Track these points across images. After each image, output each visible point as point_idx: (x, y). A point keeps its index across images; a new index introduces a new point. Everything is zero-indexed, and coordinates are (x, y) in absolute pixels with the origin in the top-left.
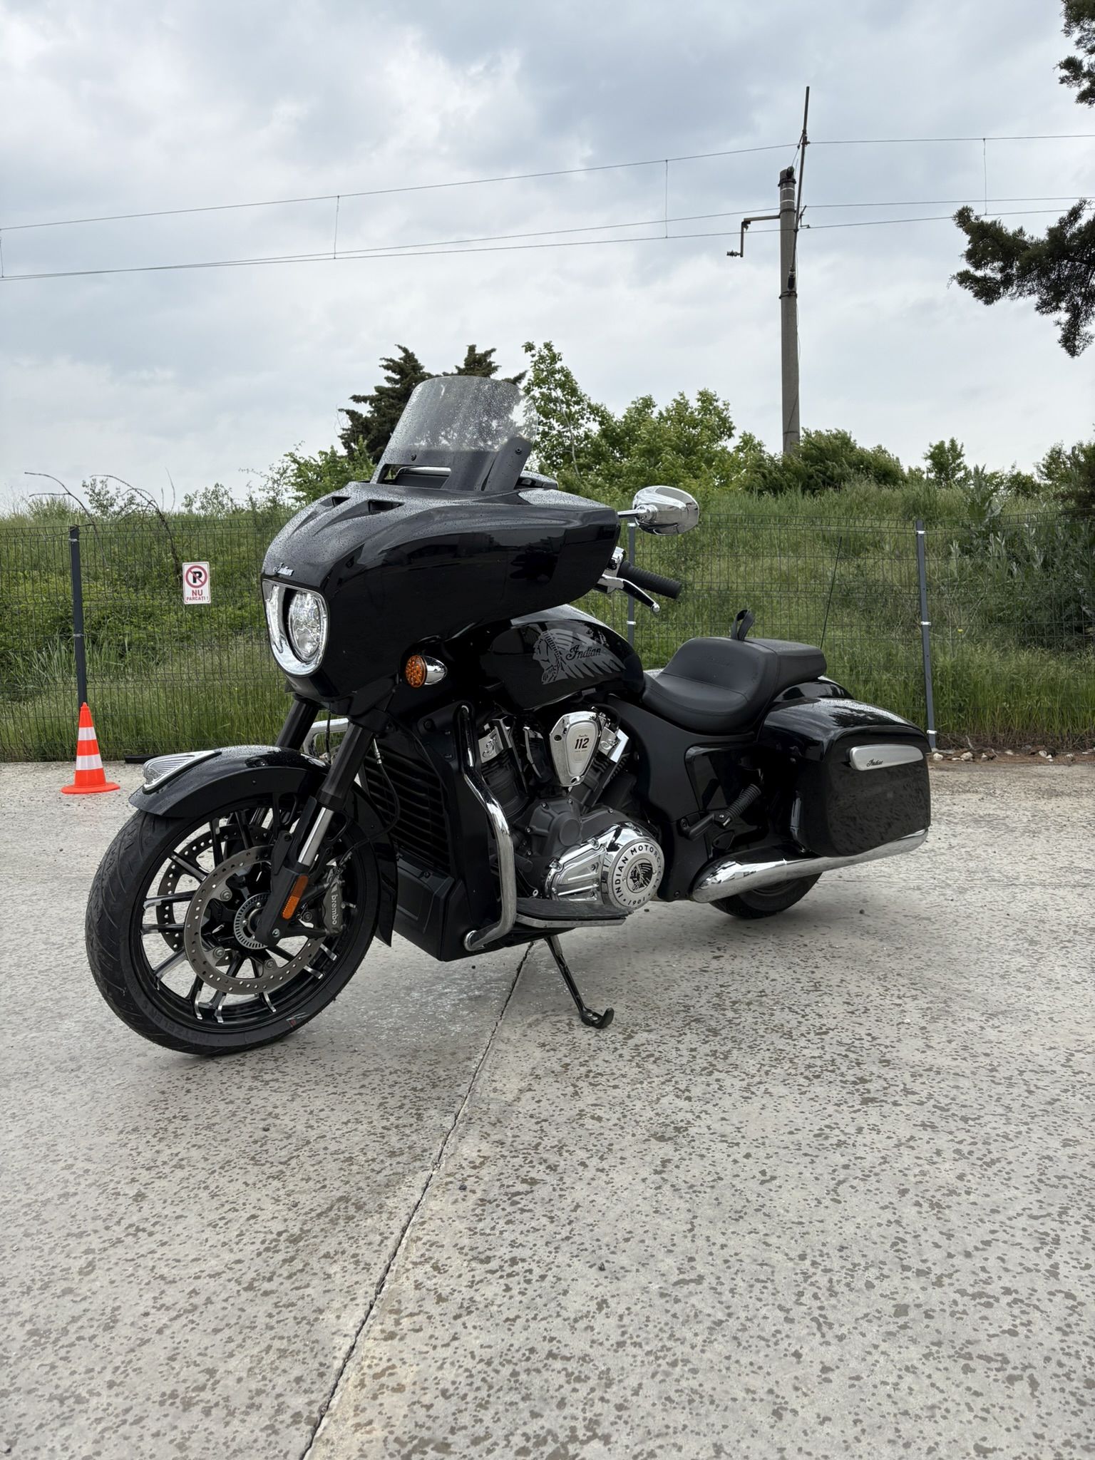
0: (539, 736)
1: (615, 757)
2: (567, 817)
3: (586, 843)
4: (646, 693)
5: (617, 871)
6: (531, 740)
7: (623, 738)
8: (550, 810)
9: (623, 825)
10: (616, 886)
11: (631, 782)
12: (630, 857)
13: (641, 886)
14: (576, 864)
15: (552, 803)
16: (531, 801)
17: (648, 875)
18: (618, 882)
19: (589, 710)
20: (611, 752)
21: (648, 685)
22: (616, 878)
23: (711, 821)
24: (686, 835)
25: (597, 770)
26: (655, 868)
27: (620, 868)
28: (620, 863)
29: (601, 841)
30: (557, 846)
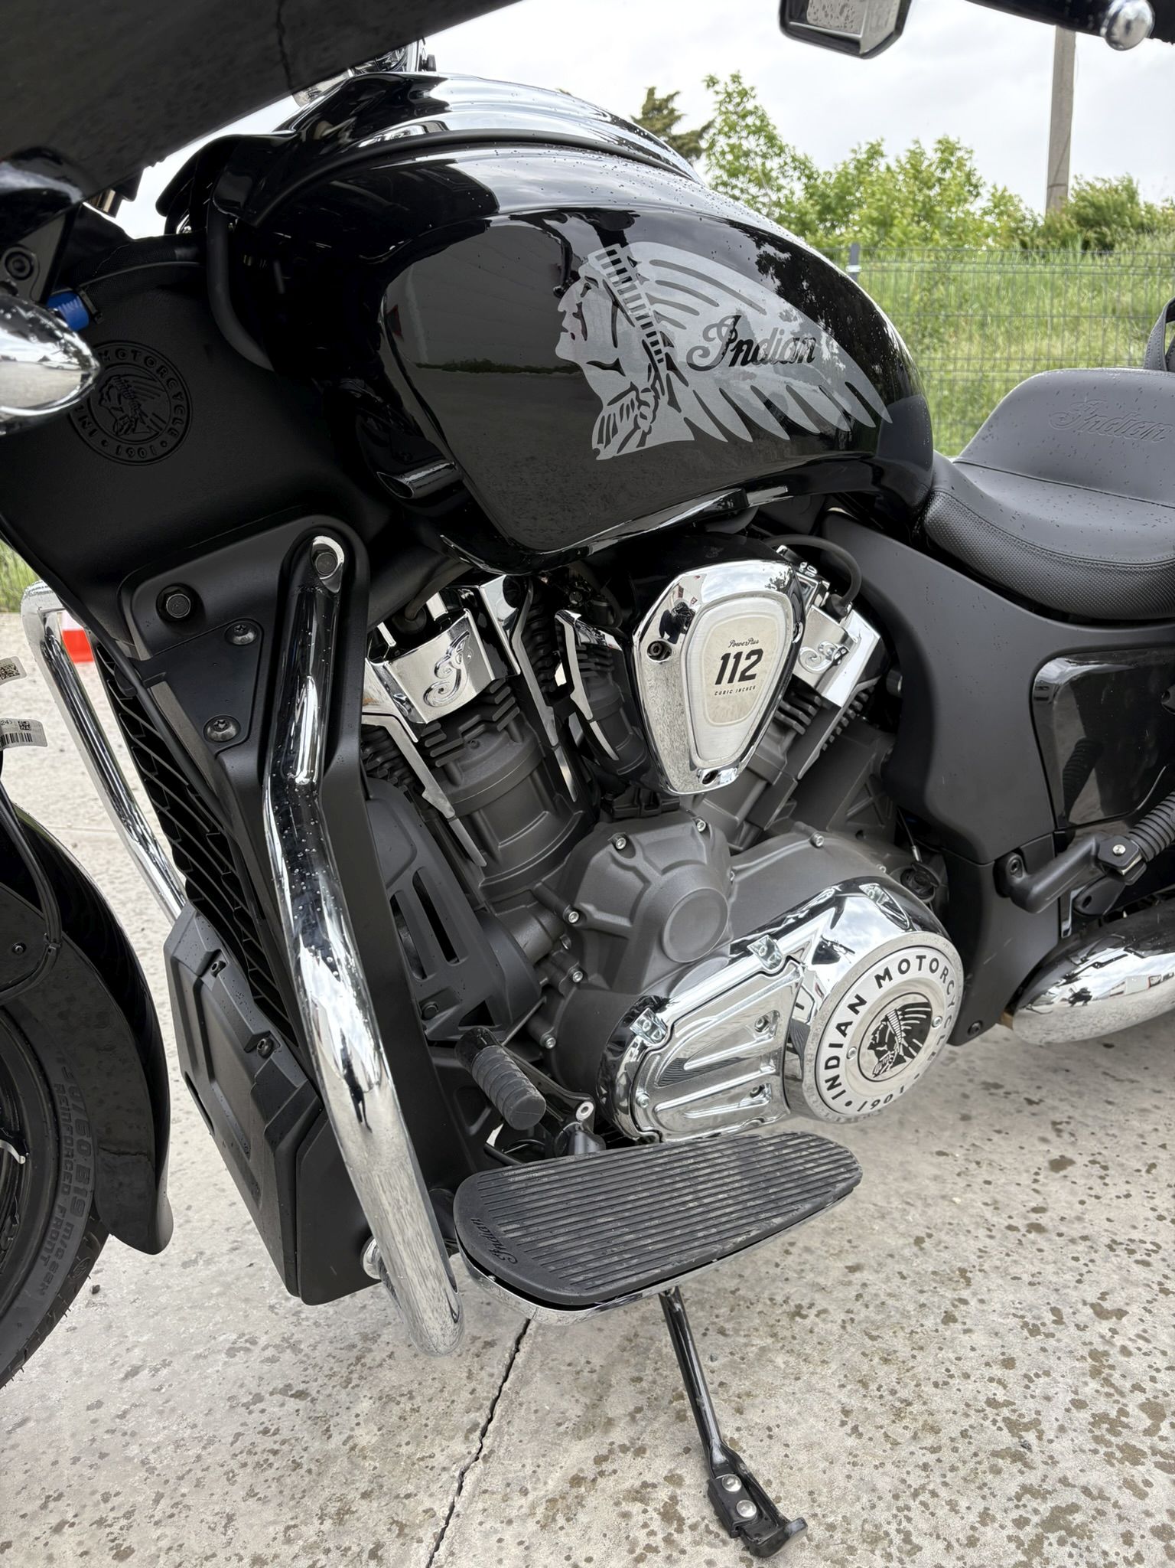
0: (610, 640)
1: (840, 691)
2: (689, 883)
3: (742, 950)
4: (936, 508)
5: (833, 1036)
6: (585, 650)
7: (865, 637)
8: (638, 861)
9: (851, 886)
10: (825, 1075)
11: (876, 749)
12: (873, 994)
13: (899, 1060)
14: (713, 1020)
15: (642, 839)
16: (585, 828)
17: (918, 1033)
18: (834, 1062)
19: (769, 556)
20: (825, 677)
21: (943, 486)
22: (827, 1052)
23: (1087, 858)
24: (1022, 899)
25: (782, 727)
26: (937, 1013)
27: (842, 1028)
28: (843, 1014)
29: (786, 945)
30: (656, 966)
